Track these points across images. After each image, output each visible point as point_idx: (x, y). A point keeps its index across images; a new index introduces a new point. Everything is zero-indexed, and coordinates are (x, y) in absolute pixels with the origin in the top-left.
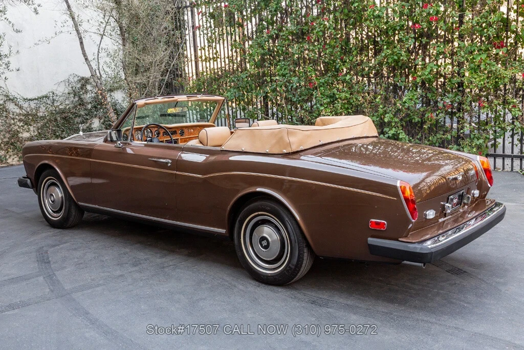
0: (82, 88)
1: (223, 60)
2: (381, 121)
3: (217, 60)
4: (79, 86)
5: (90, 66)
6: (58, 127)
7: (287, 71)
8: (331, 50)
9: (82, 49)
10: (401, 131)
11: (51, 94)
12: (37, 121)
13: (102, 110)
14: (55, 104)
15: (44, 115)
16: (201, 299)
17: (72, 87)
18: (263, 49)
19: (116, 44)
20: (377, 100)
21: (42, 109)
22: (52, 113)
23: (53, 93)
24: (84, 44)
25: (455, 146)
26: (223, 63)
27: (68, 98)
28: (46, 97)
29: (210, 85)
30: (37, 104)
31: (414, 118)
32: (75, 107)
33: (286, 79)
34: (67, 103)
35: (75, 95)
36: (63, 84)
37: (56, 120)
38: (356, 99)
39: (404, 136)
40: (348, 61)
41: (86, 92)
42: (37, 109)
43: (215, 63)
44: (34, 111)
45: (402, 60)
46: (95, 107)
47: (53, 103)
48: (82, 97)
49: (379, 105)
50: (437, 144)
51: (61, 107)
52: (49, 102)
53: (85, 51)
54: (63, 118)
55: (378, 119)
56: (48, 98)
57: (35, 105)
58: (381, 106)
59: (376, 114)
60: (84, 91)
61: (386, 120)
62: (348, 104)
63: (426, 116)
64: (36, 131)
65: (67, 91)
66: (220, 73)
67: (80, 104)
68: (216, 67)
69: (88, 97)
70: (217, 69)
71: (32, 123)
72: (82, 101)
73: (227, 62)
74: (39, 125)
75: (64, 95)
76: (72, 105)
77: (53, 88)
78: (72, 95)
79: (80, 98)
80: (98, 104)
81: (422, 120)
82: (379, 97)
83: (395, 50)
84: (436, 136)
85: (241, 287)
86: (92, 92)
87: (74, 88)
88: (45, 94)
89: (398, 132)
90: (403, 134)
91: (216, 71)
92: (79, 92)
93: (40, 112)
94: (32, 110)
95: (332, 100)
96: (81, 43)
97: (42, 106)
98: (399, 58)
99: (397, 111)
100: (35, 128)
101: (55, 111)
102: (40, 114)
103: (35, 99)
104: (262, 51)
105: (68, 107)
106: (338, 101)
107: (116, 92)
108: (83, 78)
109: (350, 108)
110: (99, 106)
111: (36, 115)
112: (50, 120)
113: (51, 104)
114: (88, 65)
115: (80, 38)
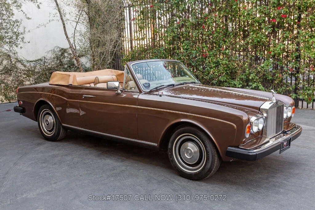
0: (62, 55)
1: (148, 40)
2: (247, 78)
3: (144, 40)
4: (60, 53)
5: (69, 41)
6: (47, 79)
7: (189, 47)
8: (217, 34)
9: (64, 31)
10: (260, 85)
11: (43, 58)
12: (34, 74)
13: (73, 69)
14: (46, 65)
15: (39, 71)
16: (153, 190)
17: (56, 54)
18: (174, 33)
19: (86, 28)
20: (246, 65)
21: (38, 67)
22: (44, 70)
23: (45, 58)
24: (66, 27)
25: (294, 94)
26: (148, 41)
27: (53, 61)
28: (40, 60)
29: (140, 54)
30: (35, 64)
31: (269, 77)
32: (57, 66)
33: (188, 52)
34: (53, 64)
35: (57, 59)
36: (50, 53)
37: (46, 74)
38: (232, 64)
39: (262, 88)
40: (228, 41)
41: (64, 57)
42: (35, 67)
43: (143, 41)
44: (33, 68)
45: (263, 41)
46: (69, 67)
47: (44, 64)
48: (62, 60)
49: (246, 69)
50: (282, 93)
51: (49, 66)
52: (42, 63)
53: (66, 32)
54: (50, 73)
55: (245, 77)
56: (41, 61)
57: (34, 65)
58: (247, 69)
59: (244, 74)
60: (63, 57)
61: (250, 78)
62: (227, 68)
63: (276, 76)
64: (34, 81)
65: (53, 57)
66: (146, 48)
67: (60, 65)
68: (143, 44)
69: (65, 60)
70: (144, 45)
71: (31, 76)
72: (62, 63)
73: (151, 41)
74: (36, 77)
75: (51, 59)
76: (56, 65)
77: (45, 55)
78: (56, 59)
79: (61, 61)
80: (71, 65)
81: (273, 78)
82: (247, 63)
83: (258, 35)
84: (282, 88)
85: (177, 182)
86: (68, 58)
87: (57, 55)
88: (40, 58)
89: (258, 85)
90: (262, 86)
91: (144, 46)
92: (60, 57)
93: (36, 69)
94: (31, 68)
95: (217, 65)
96: (64, 27)
97: (38, 65)
98: (261, 40)
99: (258, 72)
100: (33, 79)
101: (46, 68)
102: (37, 70)
103: (34, 61)
104: (174, 35)
105: (53, 66)
106: (221, 66)
107: (82, 58)
108: (62, 49)
109: (228, 70)
110: (72, 66)
111: (34, 71)
112: (42, 74)
113: (43, 64)
114: (68, 41)
115: (64, 24)
